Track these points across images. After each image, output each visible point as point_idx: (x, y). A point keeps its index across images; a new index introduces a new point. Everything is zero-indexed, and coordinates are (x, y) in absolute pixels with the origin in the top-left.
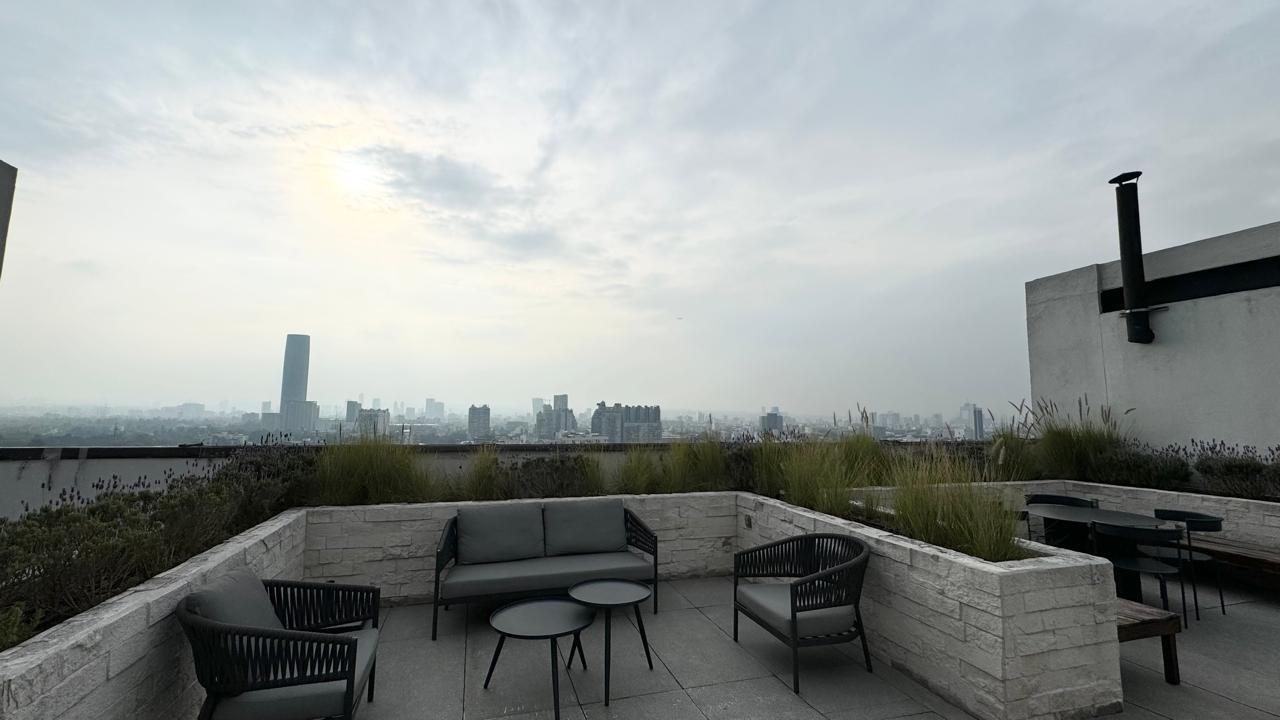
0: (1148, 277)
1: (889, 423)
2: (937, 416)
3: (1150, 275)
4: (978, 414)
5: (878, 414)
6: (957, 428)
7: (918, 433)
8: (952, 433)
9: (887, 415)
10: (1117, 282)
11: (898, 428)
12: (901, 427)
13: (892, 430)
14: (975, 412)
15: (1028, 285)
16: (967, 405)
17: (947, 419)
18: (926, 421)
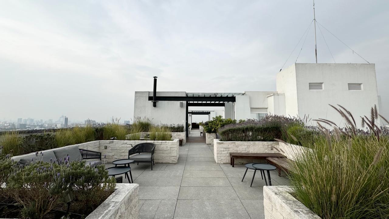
0: (157, 96)
1: (28, 123)
2: (50, 120)
3: (157, 95)
4: (66, 120)
5: (22, 119)
6: (58, 124)
7: (41, 126)
8: (56, 126)
9: (28, 120)
10: (152, 95)
11: (33, 124)
12: (34, 124)
13: (30, 125)
14: (65, 118)
15: (135, 92)
16: (63, 116)
17: (54, 121)
18: (46, 122)
